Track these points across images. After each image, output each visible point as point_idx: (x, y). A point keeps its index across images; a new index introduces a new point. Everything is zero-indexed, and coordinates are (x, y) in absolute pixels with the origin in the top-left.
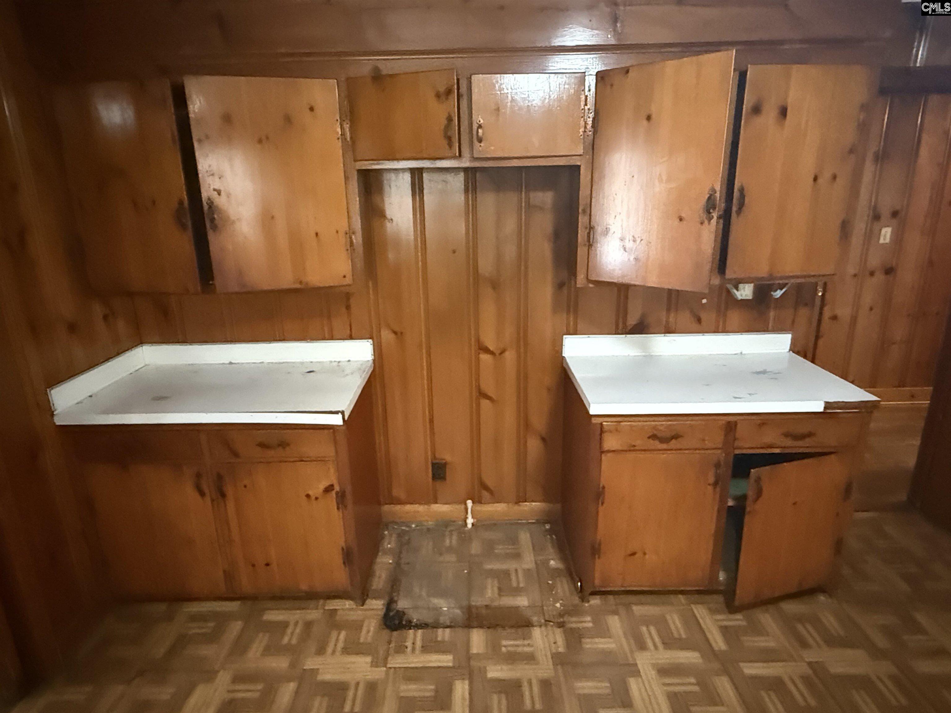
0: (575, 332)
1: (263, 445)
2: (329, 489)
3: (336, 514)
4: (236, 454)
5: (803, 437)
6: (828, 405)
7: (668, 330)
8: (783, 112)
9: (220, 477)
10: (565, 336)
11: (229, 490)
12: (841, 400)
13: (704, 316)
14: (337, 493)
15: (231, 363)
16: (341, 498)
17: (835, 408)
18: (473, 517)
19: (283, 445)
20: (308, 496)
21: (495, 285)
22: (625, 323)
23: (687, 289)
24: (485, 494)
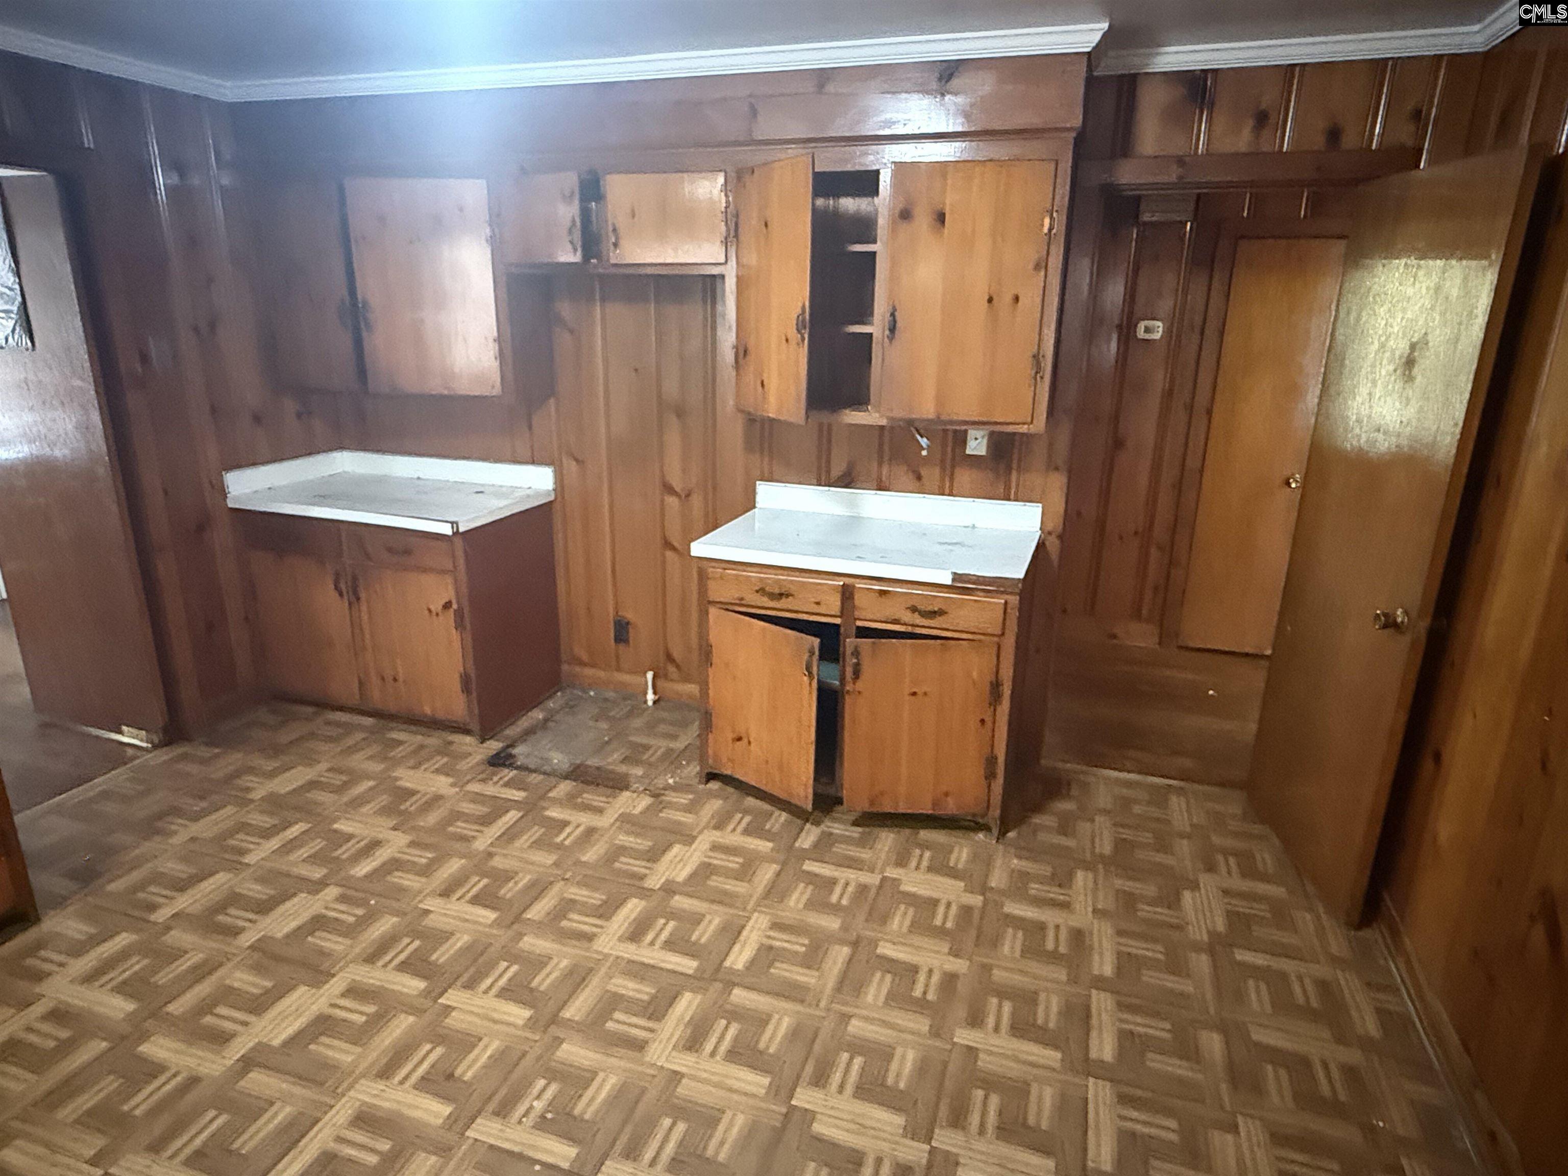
0: (770, 479)
1: (390, 550)
2: (447, 606)
3: (455, 635)
4: (368, 556)
5: (933, 614)
6: (957, 577)
7: (881, 487)
8: (941, 218)
9: (355, 579)
10: (758, 483)
11: (363, 595)
12: (972, 573)
13: (924, 472)
14: (455, 611)
15: (419, 478)
16: (459, 616)
17: (966, 582)
18: (655, 693)
19: (407, 552)
20: (430, 611)
21: (680, 413)
22: (828, 472)
23: (792, 420)
24: (672, 669)
